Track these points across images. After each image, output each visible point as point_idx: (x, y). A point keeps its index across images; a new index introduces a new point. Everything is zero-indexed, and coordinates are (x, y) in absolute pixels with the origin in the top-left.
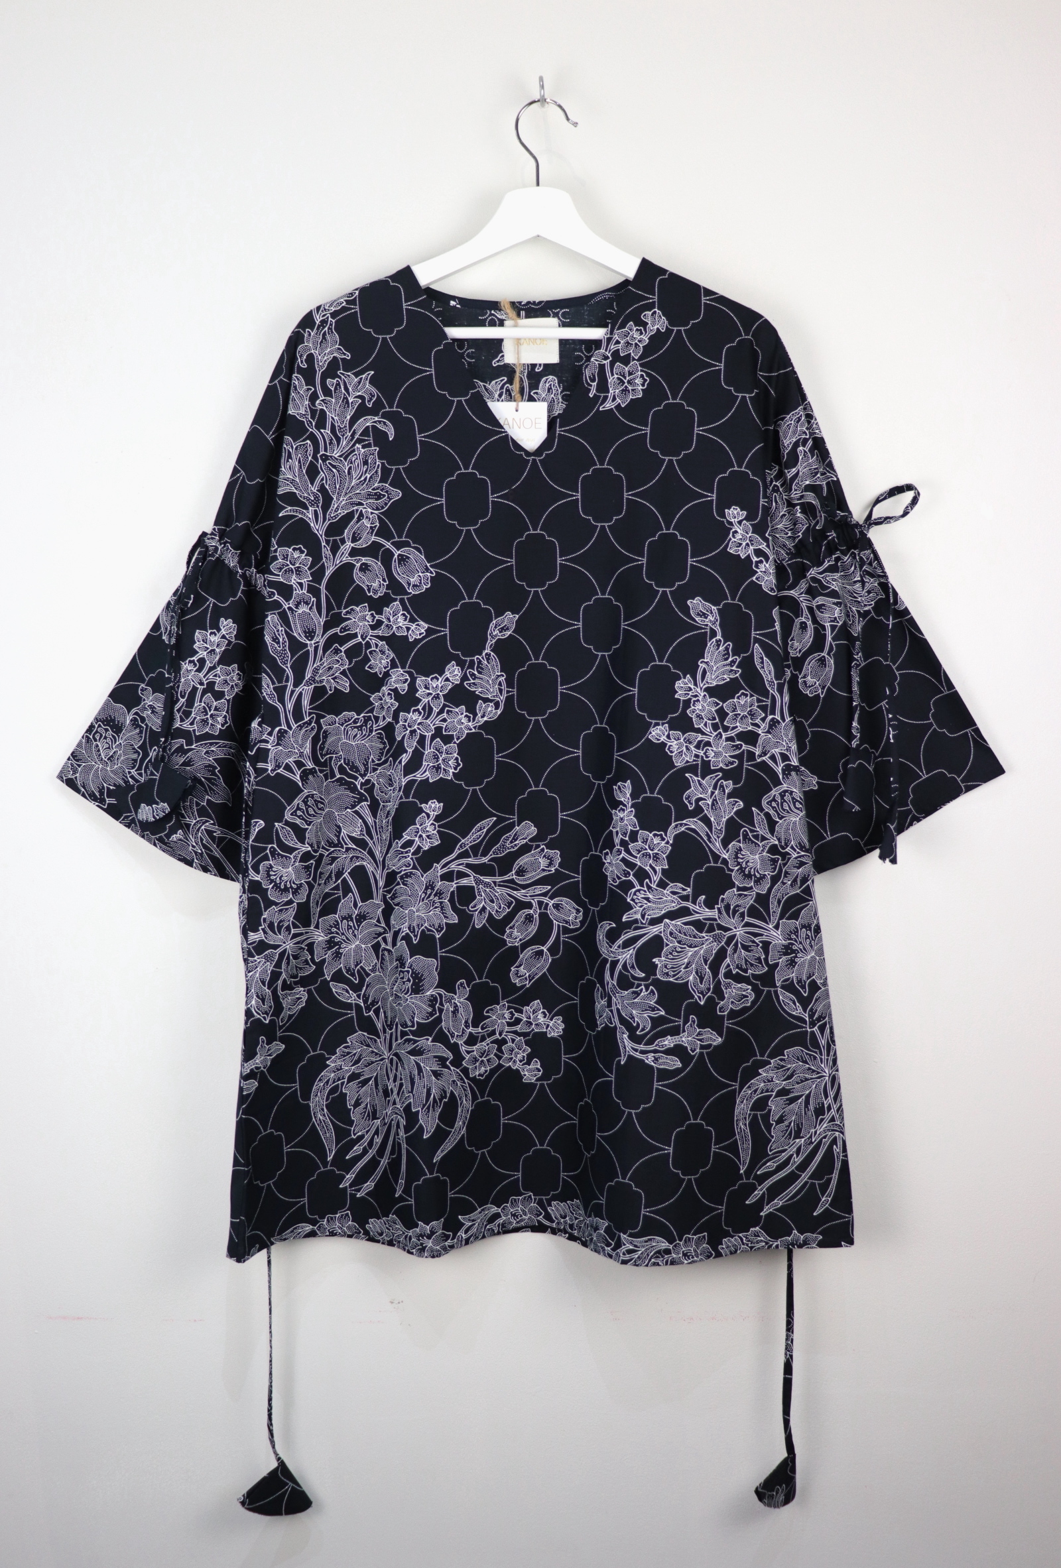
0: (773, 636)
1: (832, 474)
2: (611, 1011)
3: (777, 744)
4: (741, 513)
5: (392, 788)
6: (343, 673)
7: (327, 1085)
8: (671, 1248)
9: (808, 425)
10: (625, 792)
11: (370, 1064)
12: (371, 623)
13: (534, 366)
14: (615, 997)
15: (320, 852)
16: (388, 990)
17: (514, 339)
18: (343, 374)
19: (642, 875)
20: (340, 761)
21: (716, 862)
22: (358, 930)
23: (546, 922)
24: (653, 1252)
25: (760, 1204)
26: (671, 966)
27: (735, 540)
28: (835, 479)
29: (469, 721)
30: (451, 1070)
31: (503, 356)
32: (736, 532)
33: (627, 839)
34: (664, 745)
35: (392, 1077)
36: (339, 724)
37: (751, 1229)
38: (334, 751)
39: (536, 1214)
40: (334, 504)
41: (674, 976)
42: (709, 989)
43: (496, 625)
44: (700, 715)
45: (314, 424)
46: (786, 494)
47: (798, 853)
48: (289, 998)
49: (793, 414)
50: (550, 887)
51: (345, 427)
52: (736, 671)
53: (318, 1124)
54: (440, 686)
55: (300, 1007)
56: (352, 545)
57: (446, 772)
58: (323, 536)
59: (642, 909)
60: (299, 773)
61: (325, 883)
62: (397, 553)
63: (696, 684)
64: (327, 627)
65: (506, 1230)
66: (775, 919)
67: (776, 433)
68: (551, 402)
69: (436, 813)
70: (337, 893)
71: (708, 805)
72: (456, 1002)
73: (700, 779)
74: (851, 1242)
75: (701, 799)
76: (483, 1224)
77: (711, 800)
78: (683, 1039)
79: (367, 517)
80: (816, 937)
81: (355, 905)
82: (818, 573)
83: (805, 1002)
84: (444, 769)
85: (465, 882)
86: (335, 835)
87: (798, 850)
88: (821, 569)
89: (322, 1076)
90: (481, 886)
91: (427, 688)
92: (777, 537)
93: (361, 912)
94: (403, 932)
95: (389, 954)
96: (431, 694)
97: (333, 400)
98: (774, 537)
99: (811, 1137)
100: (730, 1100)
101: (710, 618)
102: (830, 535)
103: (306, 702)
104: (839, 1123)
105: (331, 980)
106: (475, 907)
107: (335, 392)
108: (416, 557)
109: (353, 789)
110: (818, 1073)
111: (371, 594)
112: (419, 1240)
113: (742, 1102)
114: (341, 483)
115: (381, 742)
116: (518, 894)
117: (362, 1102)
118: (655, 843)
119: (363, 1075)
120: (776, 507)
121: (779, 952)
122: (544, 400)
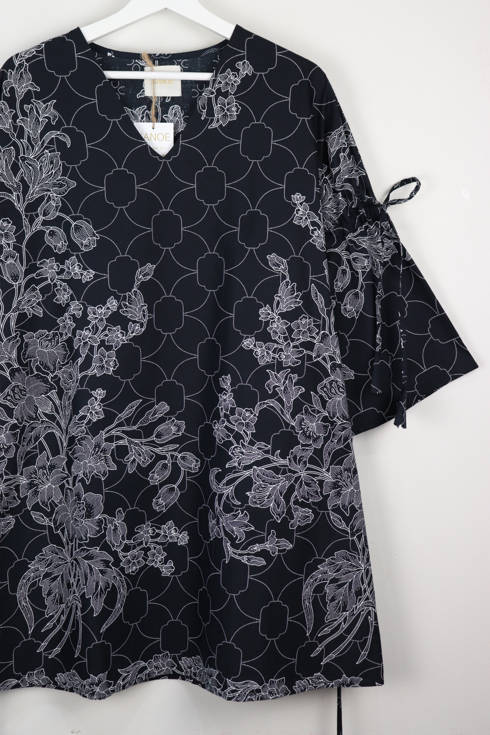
0: (323, 278)
1: (363, 171)
2: (219, 527)
3: (327, 350)
4: (302, 198)
5: (72, 381)
6: (39, 304)
7: (29, 581)
8: (261, 688)
9: (347, 138)
10: (226, 382)
11: (58, 567)
12: (57, 271)
13: (164, 98)
14: (222, 518)
15: (23, 424)
16: (70, 516)
17: (151, 79)
18: (35, 102)
19: (238, 437)
20: (37, 363)
21: (287, 428)
22: (50, 476)
23: (176, 469)
24: (249, 691)
25: (320, 657)
26: (258, 497)
27: (298, 215)
28: (365, 174)
29: (123, 336)
30: (112, 569)
31: (144, 91)
32: (299, 210)
33: (228, 413)
34: (252, 351)
35: (72, 574)
36: (36, 338)
37: (315, 674)
38: (33, 356)
39: (172, 666)
40: (31, 190)
41: (260, 503)
42: (283, 512)
43: (141, 272)
44: (276, 331)
45: (15, 135)
46: (332, 184)
47: (342, 421)
48: (2, 523)
49: (336, 131)
50: (178, 445)
51: (37, 138)
52: (299, 302)
53: (22, 609)
54: (103, 312)
55: (10, 528)
56: (43, 218)
57: (108, 370)
58: (23, 212)
59: (238, 459)
60: (8, 371)
61: (27, 445)
62: (73, 224)
63: (272, 311)
64: (27, 273)
65: (151, 678)
66: (326, 465)
67: (326, 144)
68: (176, 123)
69: (101, 397)
70: (35, 451)
71: (282, 390)
72: (116, 523)
73: (276, 373)
74: (382, 682)
75: (277, 386)
76: (135, 674)
77: (283, 387)
78: (267, 546)
79: (53, 200)
80: (354, 477)
81: (48, 459)
82: (353, 237)
83: (347, 520)
84: (107, 368)
85: (121, 442)
86: (34, 412)
87: (341, 419)
88: (356, 234)
89: (25, 576)
90: (132, 445)
91: (94, 314)
92: (326, 213)
93: (52, 464)
94: (79, 477)
95: (71, 492)
96: (97, 318)
97: (29, 119)
98: (324, 213)
99: (353, 610)
100: (299, 586)
101: (282, 267)
102: (361, 212)
103: (13, 324)
104: (371, 601)
105: (31, 510)
106: (128, 459)
107: (30, 114)
108: (86, 226)
109: (46, 382)
110: (357, 567)
111: (57, 251)
112: (90, 687)
113: (307, 588)
114: (35, 176)
115: (64, 350)
116: (157, 450)
117: (53, 592)
118: (247, 415)
119: (53, 574)
120: (326, 194)
121: (329, 487)
122: (171, 121)
